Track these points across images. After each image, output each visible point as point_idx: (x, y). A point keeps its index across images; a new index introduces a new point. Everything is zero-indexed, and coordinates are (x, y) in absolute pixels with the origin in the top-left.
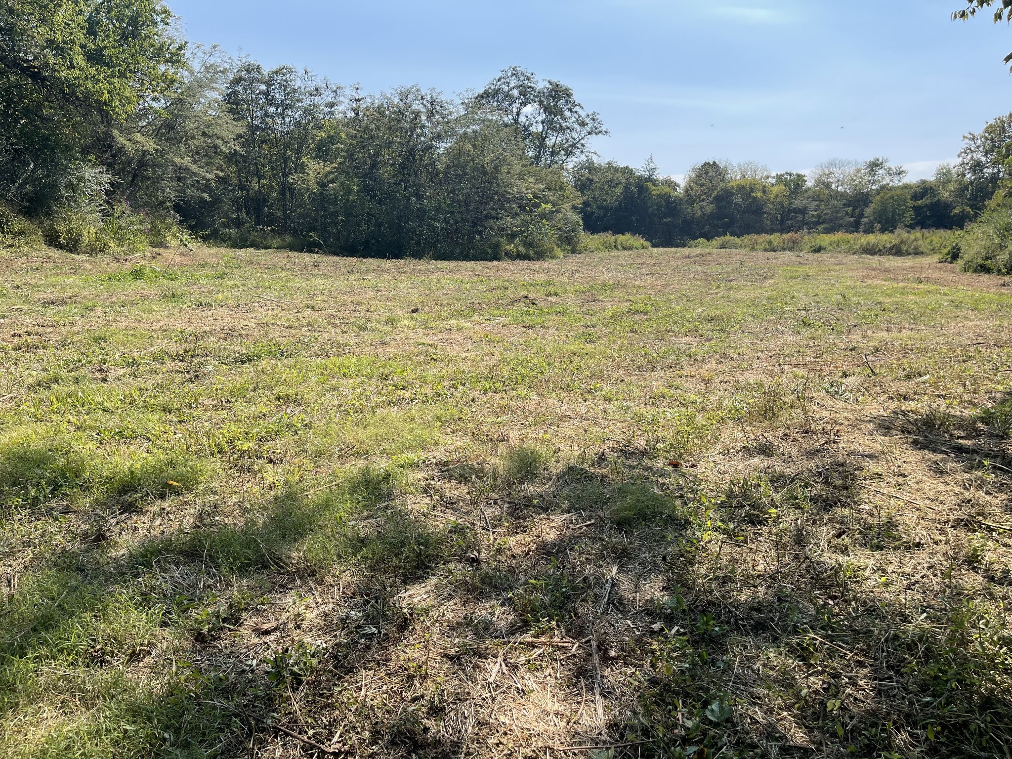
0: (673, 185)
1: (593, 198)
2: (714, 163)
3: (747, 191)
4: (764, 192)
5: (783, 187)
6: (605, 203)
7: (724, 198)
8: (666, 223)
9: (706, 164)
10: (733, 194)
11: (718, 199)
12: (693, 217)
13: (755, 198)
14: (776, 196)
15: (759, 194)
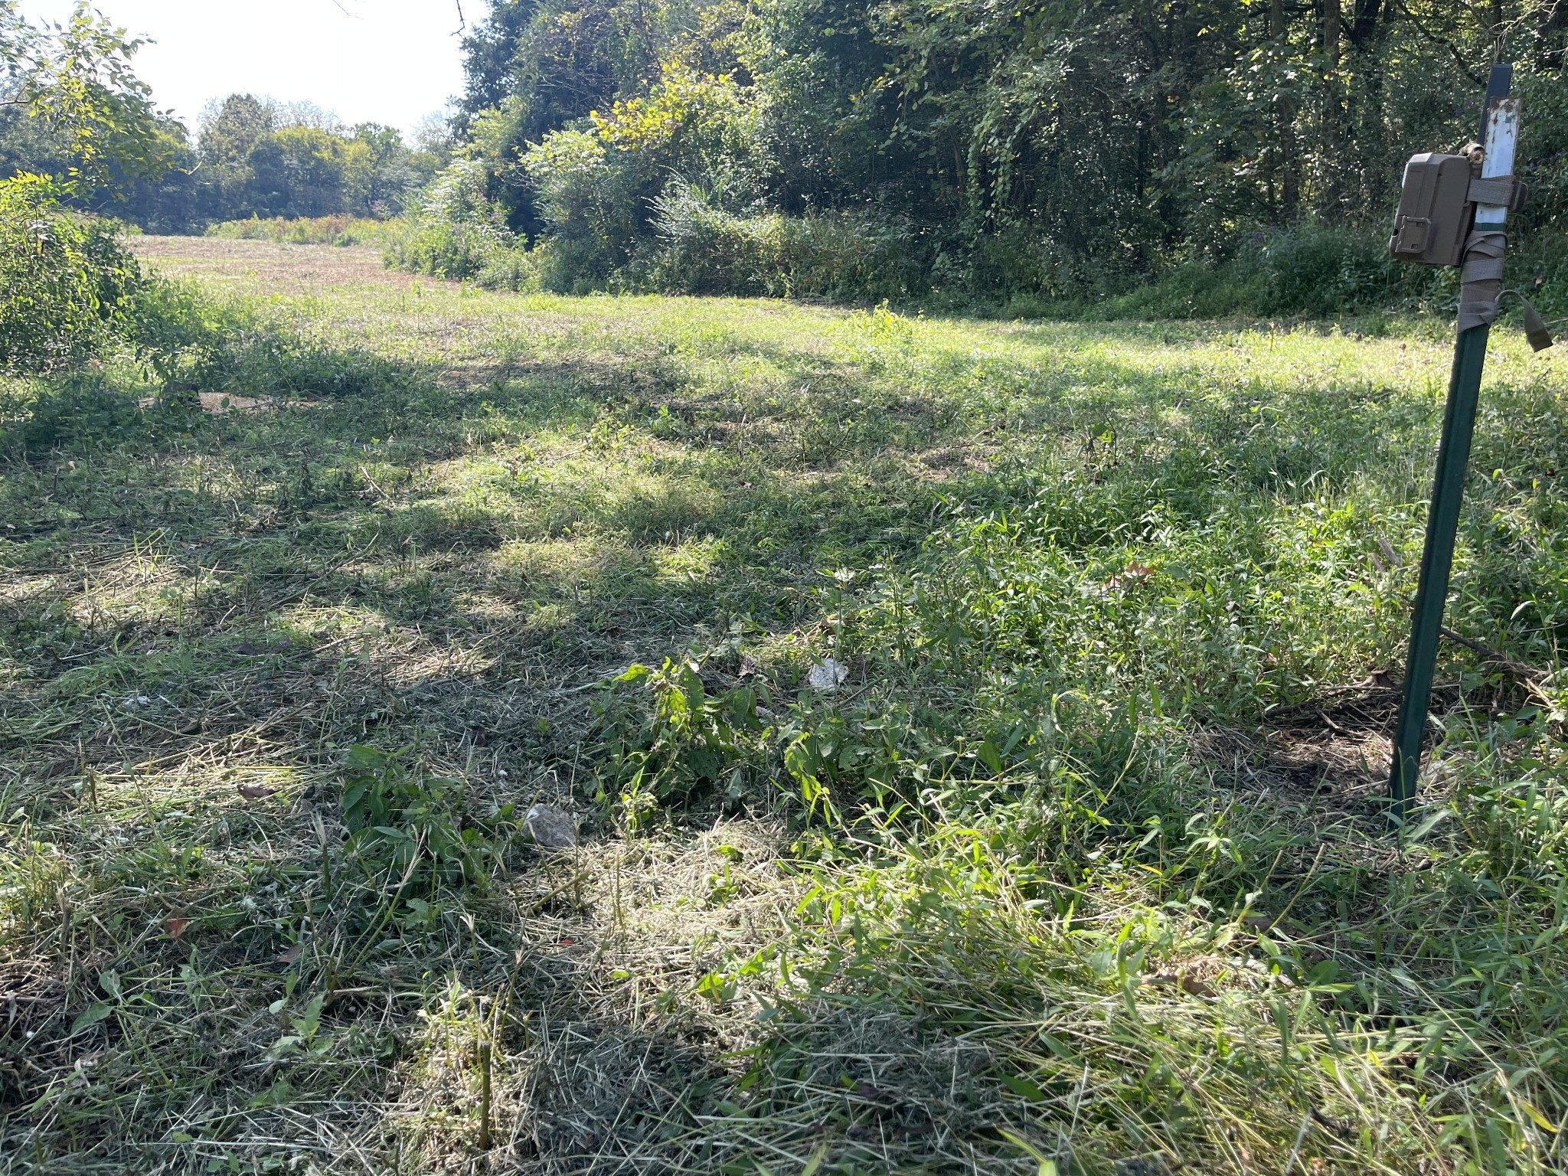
0: (179, 130)
1: (24, 145)
2: (249, 97)
3: (306, 148)
4: (335, 151)
5: (364, 145)
6: (47, 155)
7: (268, 157)
8: (168, 195)
9: (234, 97)
10: (282, 152)
11: (257, 157)
12: (217, 187)
13: (320, 162)
14: (356, 160)
15: (326, 155)
